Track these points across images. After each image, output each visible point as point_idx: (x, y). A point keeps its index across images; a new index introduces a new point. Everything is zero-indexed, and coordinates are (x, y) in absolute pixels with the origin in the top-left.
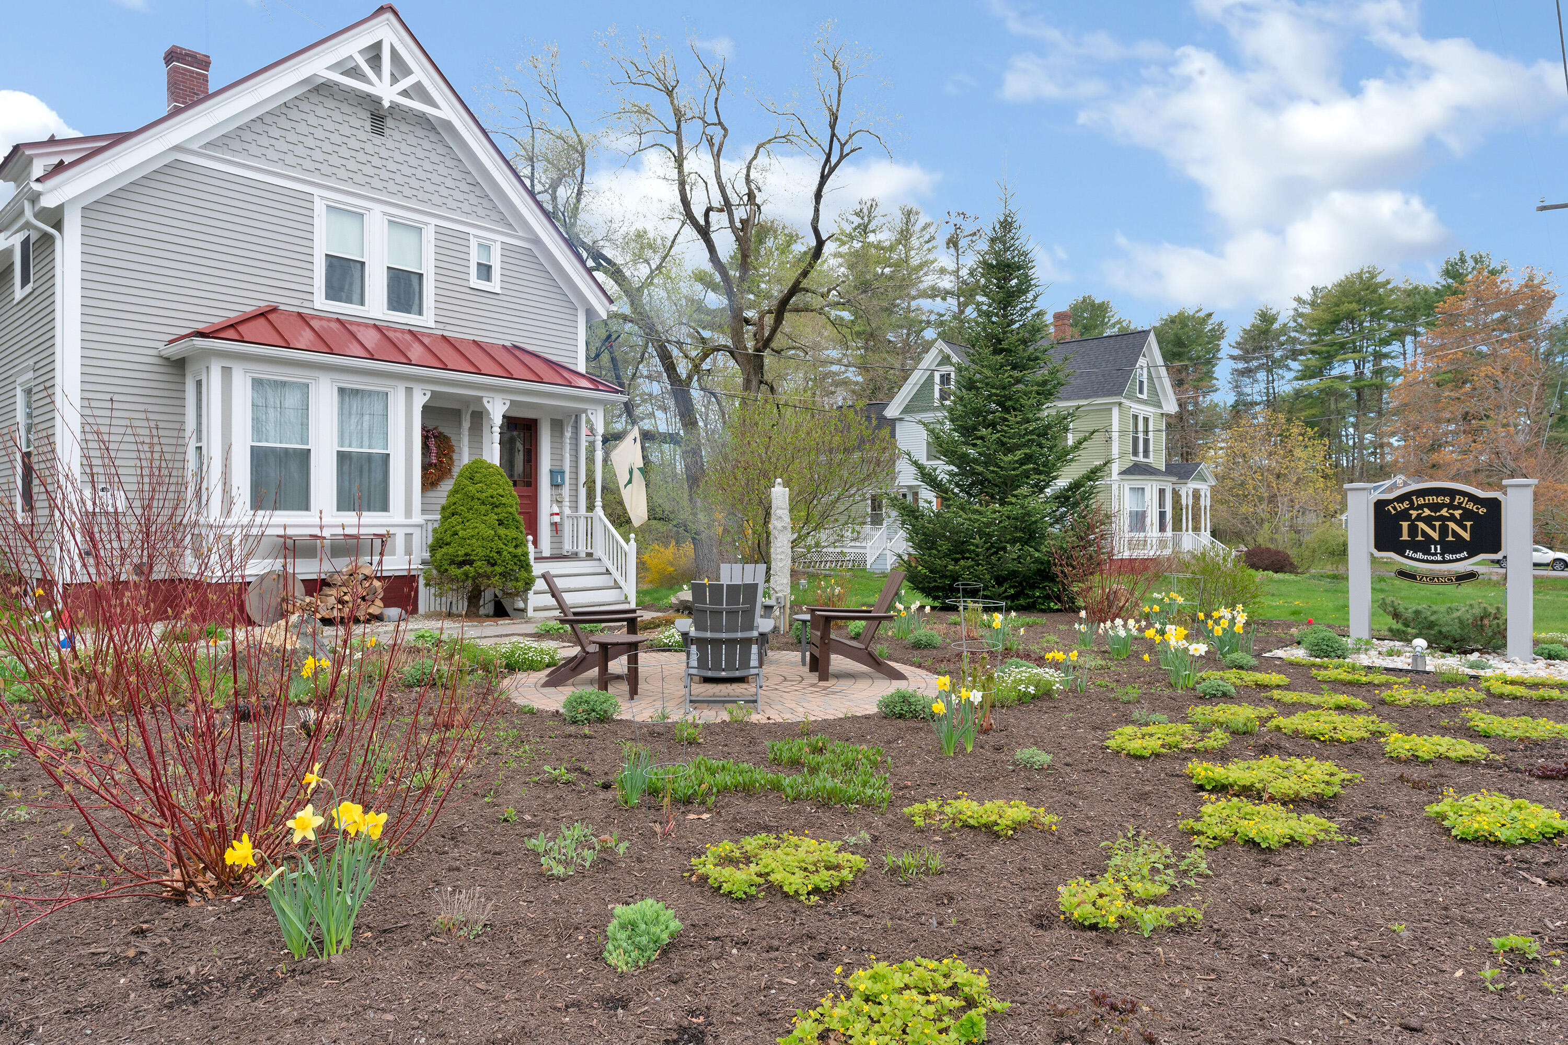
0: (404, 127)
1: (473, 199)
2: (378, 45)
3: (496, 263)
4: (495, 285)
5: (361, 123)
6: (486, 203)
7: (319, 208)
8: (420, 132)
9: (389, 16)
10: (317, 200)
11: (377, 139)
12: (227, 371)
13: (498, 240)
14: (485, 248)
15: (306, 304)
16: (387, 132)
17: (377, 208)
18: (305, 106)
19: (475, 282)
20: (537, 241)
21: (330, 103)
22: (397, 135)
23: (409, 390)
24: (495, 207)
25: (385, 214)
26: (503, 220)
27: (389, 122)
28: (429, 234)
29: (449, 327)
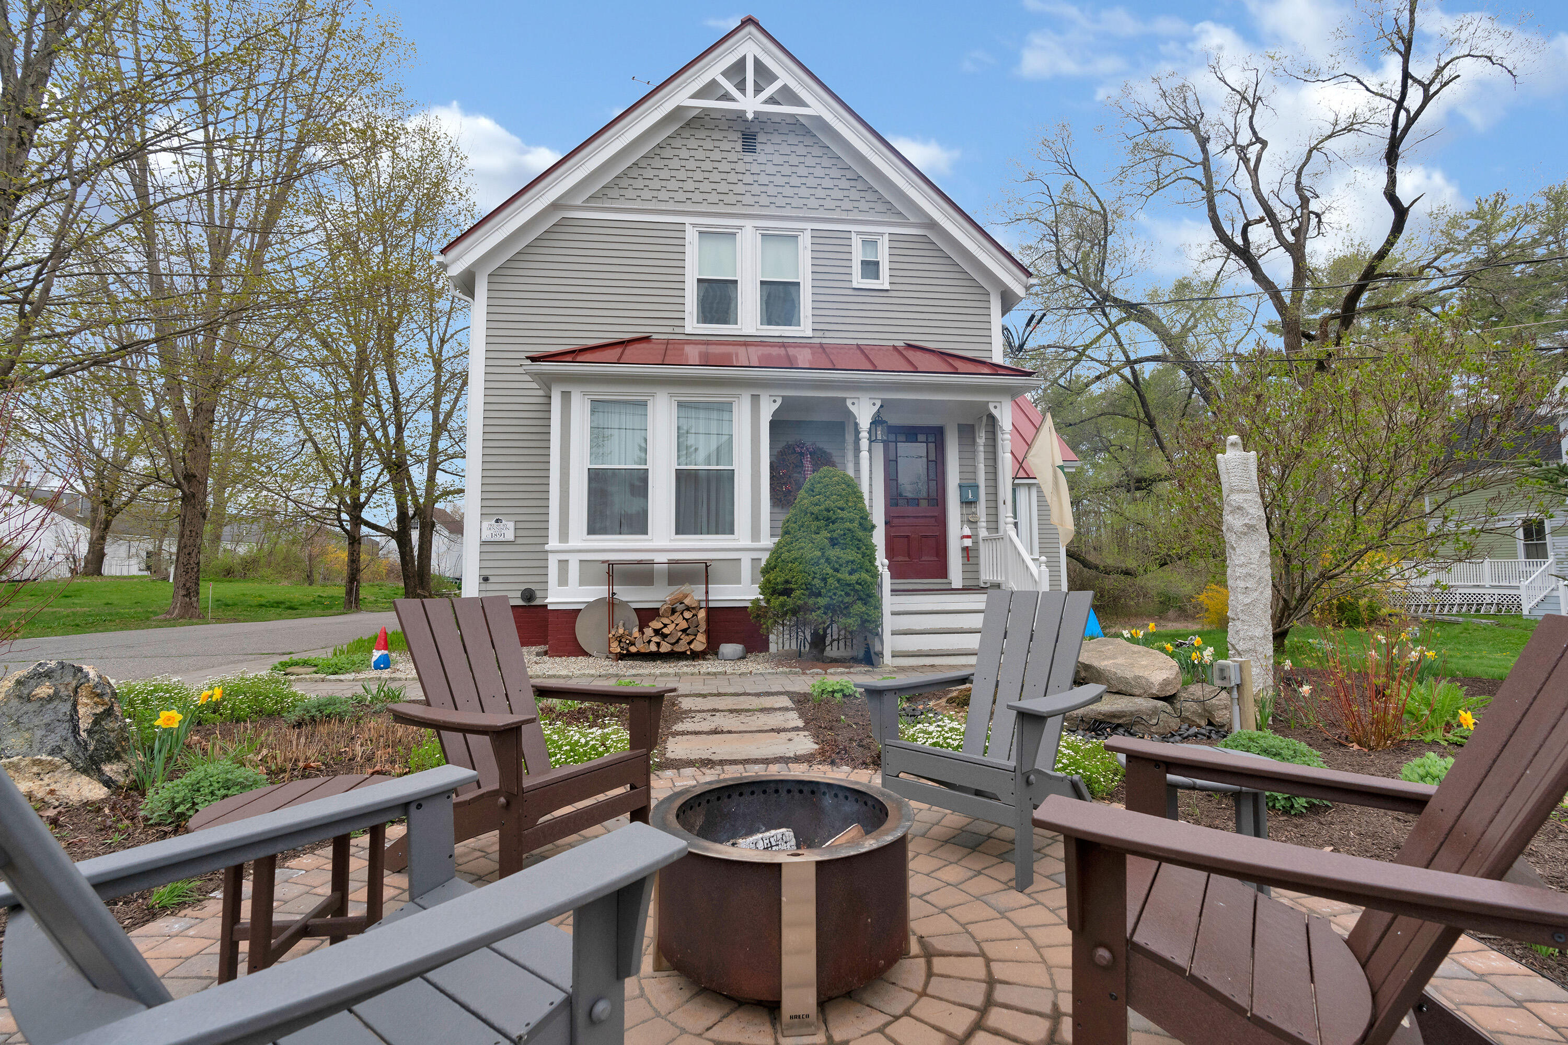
0: (776, 138)
1: (854, 194)
2: (742, 62)
3: (883, 256)
4: (884, 282)
5: (732, 144)
6: (869, 196)
7: (691, 235)
8: (792, 139)
9: (751, 29)
10: (688, 228)
11: (749, 157)
12: (566, 396)
13: (885, 233)
14: (870, 243)
15: (677, 330)
16: (759, 147)
17: (749, 224)
18: (677, 143)
19: (858, 281)
20: (933, 225)
21: (702, 134)
22: (769, 148)
23: (755, 398)
24: (880, 198)
25: (757, 228)
26: (890, 209)
27: (761, 138)
28: (805, 240)
29: (827, 334)
